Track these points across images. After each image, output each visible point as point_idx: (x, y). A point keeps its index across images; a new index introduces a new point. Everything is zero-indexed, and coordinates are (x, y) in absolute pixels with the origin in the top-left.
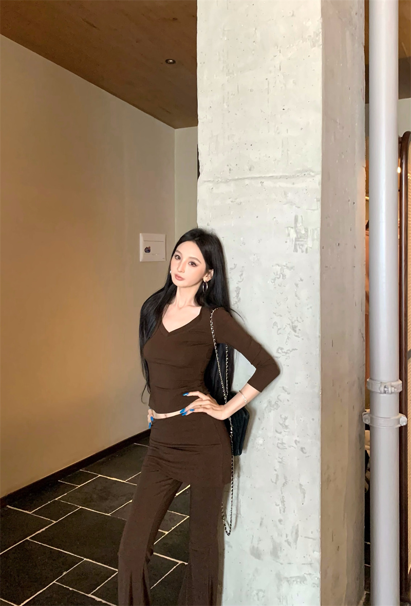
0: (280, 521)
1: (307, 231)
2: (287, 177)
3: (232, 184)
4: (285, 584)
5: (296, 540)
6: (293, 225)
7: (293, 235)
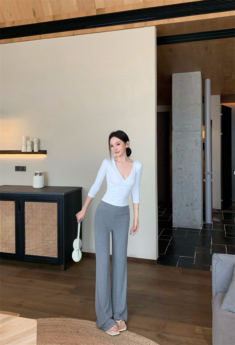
0: (193, 198)
1: (198, 142)
2: (194, 131)
3: (181, 132)
4: (194, 210)
5: (196, 201)
6: (195, 141)
7: (195, 143)
